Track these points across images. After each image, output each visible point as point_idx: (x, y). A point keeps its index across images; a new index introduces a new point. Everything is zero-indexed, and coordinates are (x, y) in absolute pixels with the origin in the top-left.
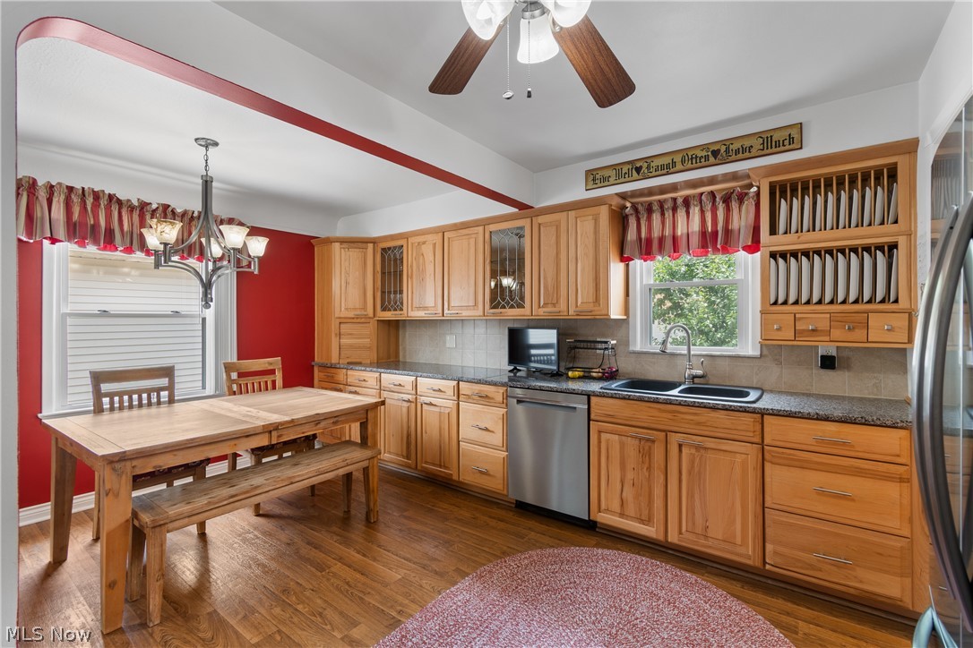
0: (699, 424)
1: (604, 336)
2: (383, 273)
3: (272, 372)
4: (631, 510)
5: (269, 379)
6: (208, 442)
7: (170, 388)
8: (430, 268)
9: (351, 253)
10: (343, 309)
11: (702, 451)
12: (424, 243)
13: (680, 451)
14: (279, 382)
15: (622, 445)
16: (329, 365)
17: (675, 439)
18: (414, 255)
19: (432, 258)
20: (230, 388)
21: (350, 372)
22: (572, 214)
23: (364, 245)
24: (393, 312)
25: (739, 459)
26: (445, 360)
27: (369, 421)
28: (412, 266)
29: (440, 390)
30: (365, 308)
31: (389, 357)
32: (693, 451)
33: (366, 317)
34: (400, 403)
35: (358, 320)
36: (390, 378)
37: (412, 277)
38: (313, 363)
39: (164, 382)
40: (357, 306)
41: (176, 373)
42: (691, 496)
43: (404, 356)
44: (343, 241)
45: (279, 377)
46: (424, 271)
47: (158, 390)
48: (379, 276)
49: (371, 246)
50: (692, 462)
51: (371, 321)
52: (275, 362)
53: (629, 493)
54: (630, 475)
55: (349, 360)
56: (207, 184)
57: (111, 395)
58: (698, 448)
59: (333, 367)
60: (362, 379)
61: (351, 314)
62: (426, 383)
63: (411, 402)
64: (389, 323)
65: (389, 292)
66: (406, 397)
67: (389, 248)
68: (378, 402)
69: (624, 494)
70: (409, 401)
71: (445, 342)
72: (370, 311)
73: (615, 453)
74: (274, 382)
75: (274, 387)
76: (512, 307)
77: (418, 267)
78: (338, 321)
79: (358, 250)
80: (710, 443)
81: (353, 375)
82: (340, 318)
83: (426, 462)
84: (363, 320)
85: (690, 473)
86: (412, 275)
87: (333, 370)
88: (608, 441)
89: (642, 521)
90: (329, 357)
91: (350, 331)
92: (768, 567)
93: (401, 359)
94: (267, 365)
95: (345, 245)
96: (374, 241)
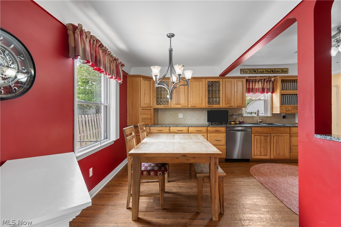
0: (278, 131)
1: (235, 113)
4: (263, 154)
8: (182, 91)
10: (143, 104)
11: (278, 137)
13: (274, 137)
15: (260, 138)
17: (273, 135)
22: (236, 80)
24: (163, 105)
25: (286, 137)
30: (150, 104)
32: (276, 137)
33: (151, 107)
40: (148, 103)
42: (276, 147)
48: (155, 92)
50: (276, 140)
51: (152, 109)
53: (262, 150)
54: (262, 145)
58: (277, 136)
61: (146, 106)
65: (161, 98)
69: (261, 150)
71: (178, 116)
72: (152, 105)
73: (259, 141)
76: (216, 104)
78: (141, 108)
79: (148, 81)
80: (280, 135)
84: (149, 108)
85: (276, 142)
88: (257, 138)
89: (265, 155)
90: (137, 123)
92: (291, 158)
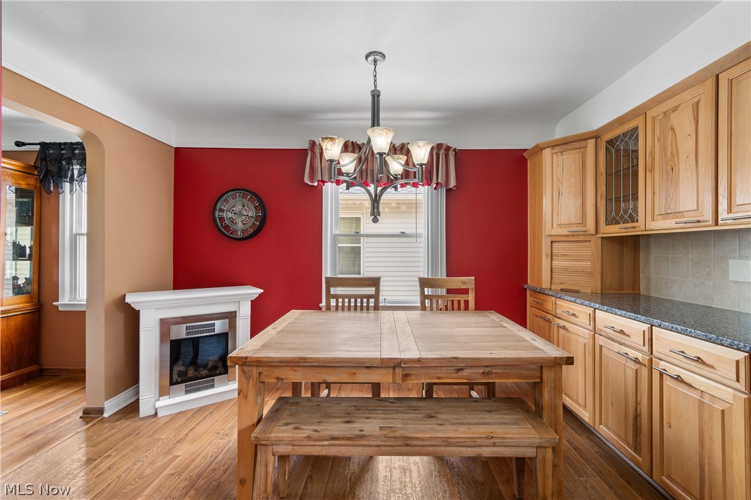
2: (608, 175)
3: (466, 291)
5: (462, 298)
6: (321, 364)
7: (376, 296)
8: (686, 146)
9: (564, 157)
10: (555, 225)
12: (675, 109)
14: (472, 304)
16: (538, 289)
18: (657, 133)
19: (691, 130)
20: (423, 303)
21: (559, 302)
23: (582, 144)
24: (622, 225)
26: (724, 301)
27: (545, 383)
28: (653, 154)
29: (699, 360)
30: (583, 222)
31: (621, 287)
33: (585, 233)
34: (623, 360)
35: (574, 238)
36: (609, 319)
37: (652, 170)
38: (525, 286)
39: (371, 291)
40: (573, 221)
41: (382, 284)
43: (648, 288)
44: (553, 145)
45: (471, 297)
46: (675, 154)
47: (368, 297)
48: (602, 179)
49: (591, 143)
51: (593, 239)
52: (469, 282)
55: (563, 287)
56: (376, 96)
57: (336, 297)
59: (541, 292)
60: (572, 312)
61: (564, 231)
62: (668, 340)
63: (639, 363)
64: (621, 241)
65: (618, 200)
66: (633, 354)
67: (617, 138)
68: (561, 359)
70: (636, 361)
71: (725, 272)
72: (590, 226)
74: (467, 302)
75: (467, 308)
77: (664, 151)
78: (549, 240)
79: (574, 151)
81: (562, 306)
82: (552, 236)
83: (669, 477)
84: (581, 238)
86: (653, 166)
87: (542, 297)
90: (540, 281)
91: (565, 252)
93: (642, 291)
94: (460, 284)
95: (557, 149)
96: (596, 136)
